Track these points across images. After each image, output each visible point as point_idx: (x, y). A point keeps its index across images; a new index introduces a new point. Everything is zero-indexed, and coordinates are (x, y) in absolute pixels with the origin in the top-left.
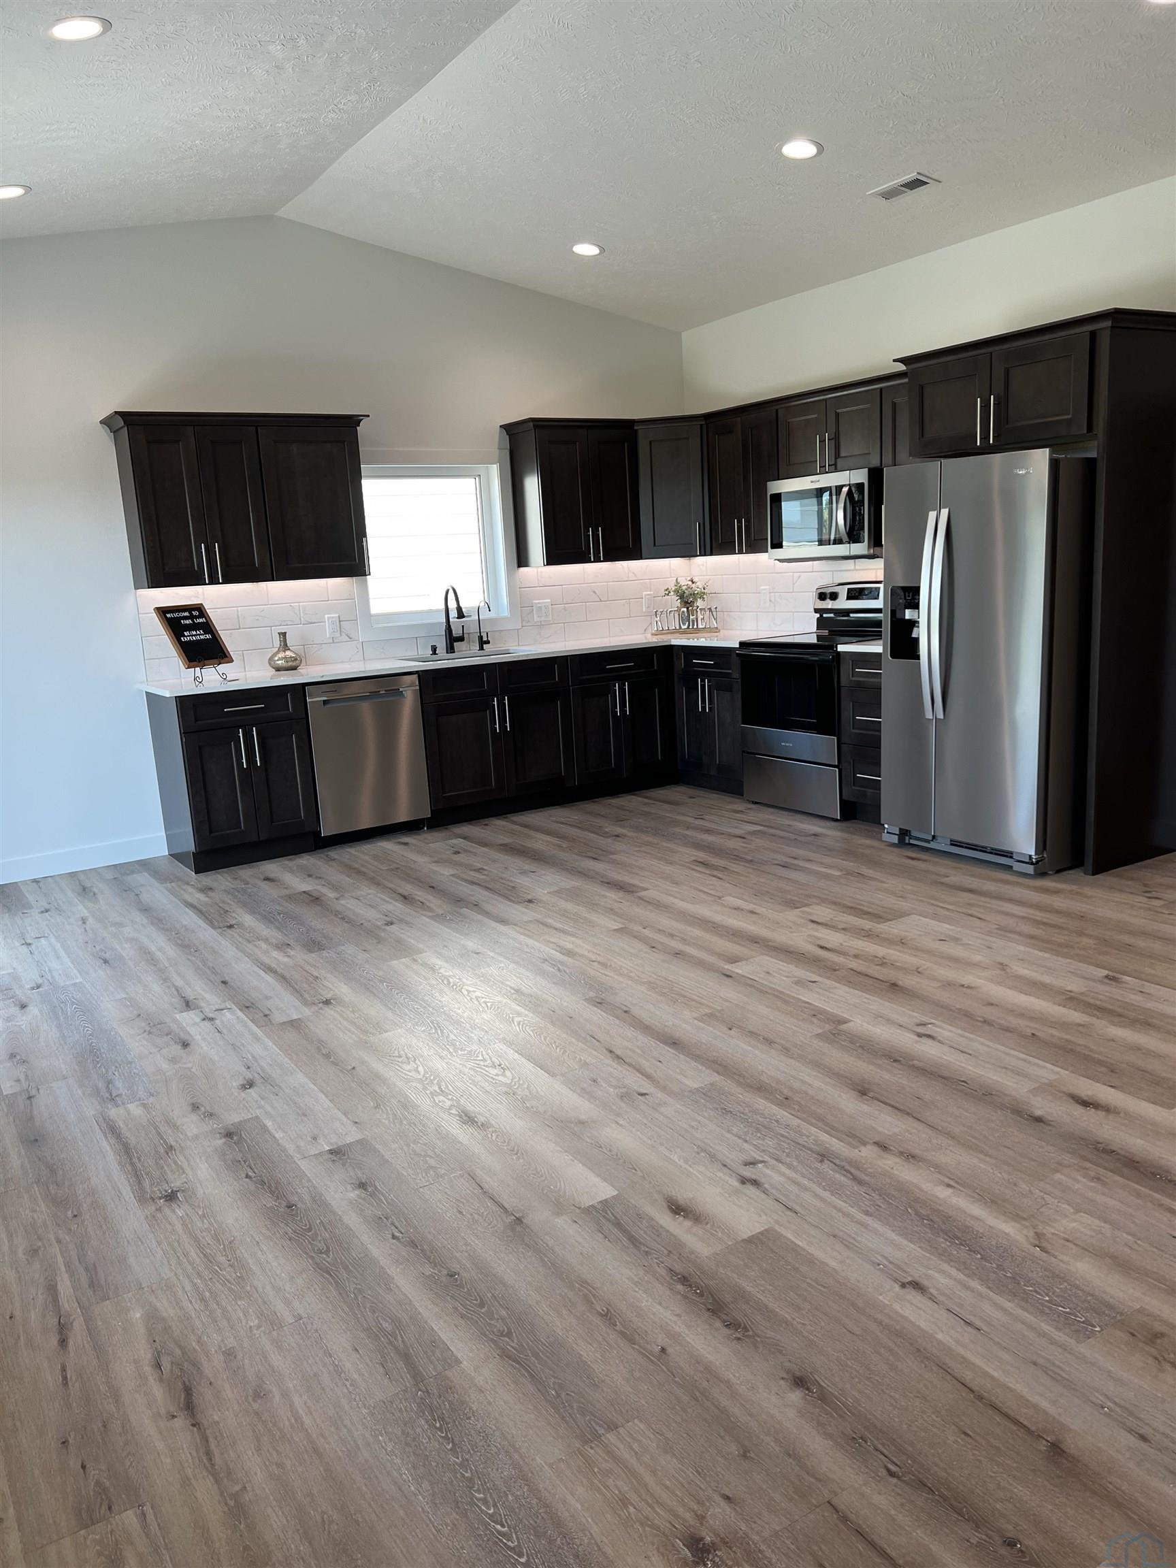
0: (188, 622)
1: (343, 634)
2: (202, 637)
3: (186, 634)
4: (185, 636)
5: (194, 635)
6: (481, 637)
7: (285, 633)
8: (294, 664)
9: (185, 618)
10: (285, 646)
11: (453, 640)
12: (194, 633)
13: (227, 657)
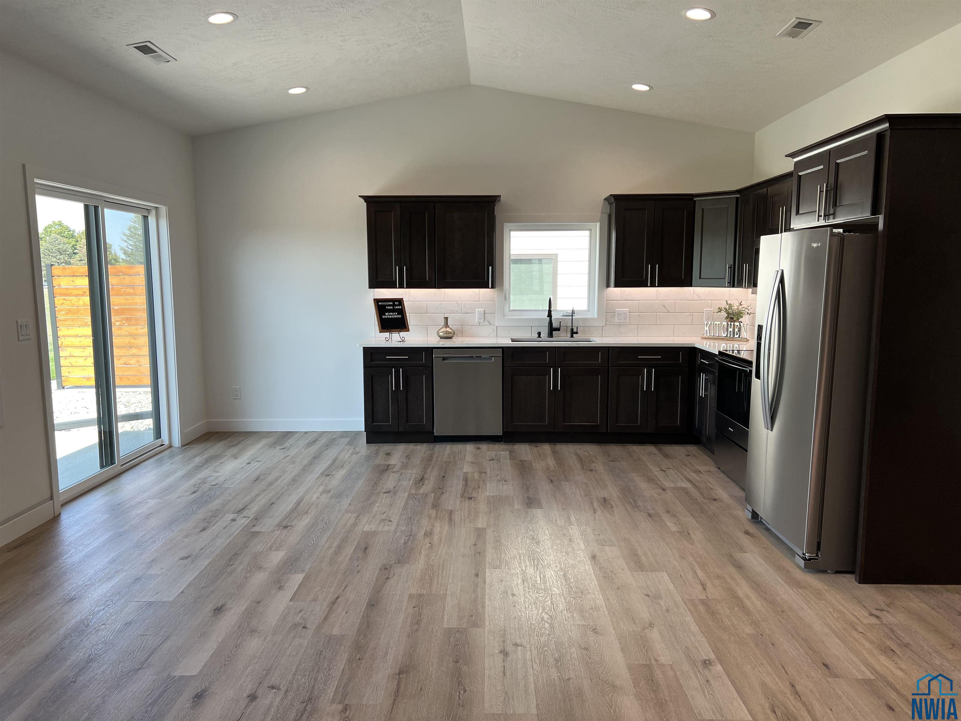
0: (390, 308)
1: (486, 321)
2: (395, 316)
3: (386, 314)
4: (385, 315)
5: (391, 315)
6: (572, 329)
7: (448, 318)
8: (450, 335)
9: (389, 305)
10: (446, 325)
11: (552, 330)
12: (391, 314)
13: (406, 328)
